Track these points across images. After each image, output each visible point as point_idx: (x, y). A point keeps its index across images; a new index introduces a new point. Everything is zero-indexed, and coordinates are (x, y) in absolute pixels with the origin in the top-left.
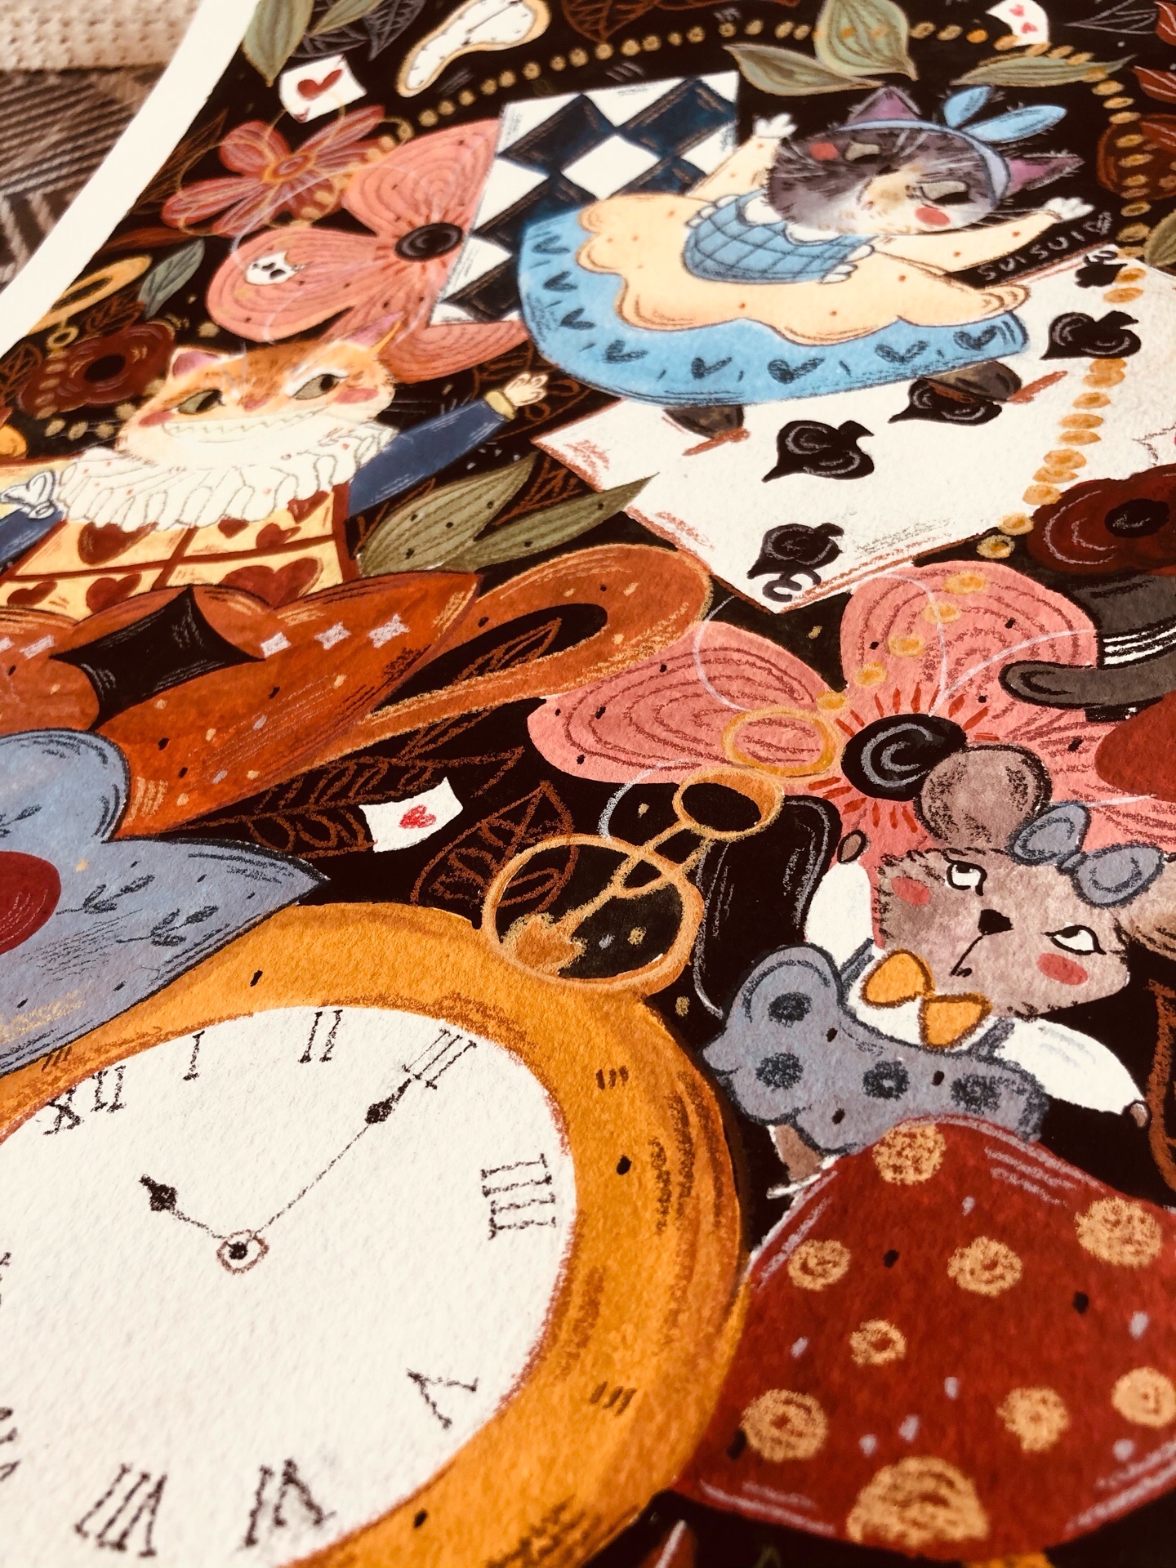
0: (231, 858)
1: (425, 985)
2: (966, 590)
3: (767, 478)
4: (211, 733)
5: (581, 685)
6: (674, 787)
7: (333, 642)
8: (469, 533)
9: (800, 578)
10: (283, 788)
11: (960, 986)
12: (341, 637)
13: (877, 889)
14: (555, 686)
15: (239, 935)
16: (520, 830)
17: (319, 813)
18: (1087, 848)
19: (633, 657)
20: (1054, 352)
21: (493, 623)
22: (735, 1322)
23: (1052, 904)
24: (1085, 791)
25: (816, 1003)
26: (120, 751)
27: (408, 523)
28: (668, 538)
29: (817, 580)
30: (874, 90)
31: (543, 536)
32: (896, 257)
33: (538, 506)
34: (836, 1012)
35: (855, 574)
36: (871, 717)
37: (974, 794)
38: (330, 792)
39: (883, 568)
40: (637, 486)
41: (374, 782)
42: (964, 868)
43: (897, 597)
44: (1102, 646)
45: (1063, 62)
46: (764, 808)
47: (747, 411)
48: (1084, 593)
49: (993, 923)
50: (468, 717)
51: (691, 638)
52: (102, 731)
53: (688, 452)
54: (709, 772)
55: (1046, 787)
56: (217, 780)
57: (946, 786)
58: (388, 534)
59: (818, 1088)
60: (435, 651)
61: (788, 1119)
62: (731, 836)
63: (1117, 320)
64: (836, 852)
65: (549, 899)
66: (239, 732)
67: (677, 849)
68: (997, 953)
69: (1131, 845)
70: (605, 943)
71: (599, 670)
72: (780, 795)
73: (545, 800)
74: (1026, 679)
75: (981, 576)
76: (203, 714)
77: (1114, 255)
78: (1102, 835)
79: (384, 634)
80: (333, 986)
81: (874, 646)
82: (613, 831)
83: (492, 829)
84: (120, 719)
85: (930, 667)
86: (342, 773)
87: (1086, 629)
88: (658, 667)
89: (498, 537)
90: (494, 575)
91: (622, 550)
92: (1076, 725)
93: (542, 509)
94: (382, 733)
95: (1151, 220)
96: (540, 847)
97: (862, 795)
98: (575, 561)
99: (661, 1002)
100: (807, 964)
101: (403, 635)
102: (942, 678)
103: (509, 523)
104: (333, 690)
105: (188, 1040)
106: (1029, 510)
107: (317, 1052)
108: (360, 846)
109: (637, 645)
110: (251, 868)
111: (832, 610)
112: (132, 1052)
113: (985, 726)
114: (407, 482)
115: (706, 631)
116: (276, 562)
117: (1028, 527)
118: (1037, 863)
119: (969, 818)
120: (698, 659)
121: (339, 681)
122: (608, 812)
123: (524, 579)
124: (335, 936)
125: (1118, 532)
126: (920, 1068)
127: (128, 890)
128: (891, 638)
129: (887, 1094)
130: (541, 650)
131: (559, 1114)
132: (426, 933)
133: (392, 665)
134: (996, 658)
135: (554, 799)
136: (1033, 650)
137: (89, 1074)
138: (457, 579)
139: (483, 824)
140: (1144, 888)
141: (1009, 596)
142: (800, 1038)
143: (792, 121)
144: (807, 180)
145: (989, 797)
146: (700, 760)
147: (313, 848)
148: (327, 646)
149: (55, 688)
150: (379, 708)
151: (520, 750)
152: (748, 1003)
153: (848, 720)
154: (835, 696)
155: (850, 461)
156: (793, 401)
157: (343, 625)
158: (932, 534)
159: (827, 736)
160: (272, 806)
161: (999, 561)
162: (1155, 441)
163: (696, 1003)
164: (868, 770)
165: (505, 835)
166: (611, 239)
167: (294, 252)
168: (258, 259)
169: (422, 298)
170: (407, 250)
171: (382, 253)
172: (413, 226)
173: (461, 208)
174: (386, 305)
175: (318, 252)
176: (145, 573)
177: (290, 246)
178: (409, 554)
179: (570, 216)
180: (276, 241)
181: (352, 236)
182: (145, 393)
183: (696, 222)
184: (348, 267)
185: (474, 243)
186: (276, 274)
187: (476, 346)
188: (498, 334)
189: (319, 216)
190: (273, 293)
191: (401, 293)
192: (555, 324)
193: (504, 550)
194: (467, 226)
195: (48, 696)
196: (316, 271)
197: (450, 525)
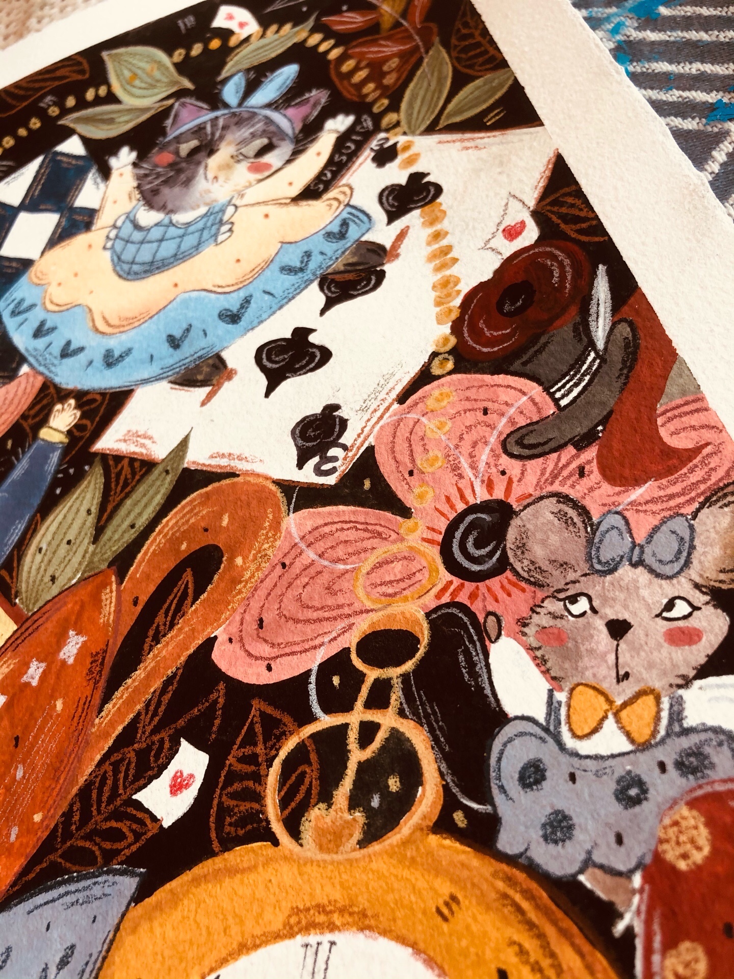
0: (61, 896)
1: (268, 916)
2: (444, 403)
3: (267, 395)
5: (234, 610)
6: (346, 651)
7: (37, 678)
8: (86, 541)
9: (333, 452)
10: (68, 815)
11: (629, 689)
12: (41, 670)
13: (530, 649)
14: (216, 622)
15: (104, 958)
16: (260, 749)
17: (106, 820)
18: (640, 538)
19: (258, 569)
20: (392, 217)
21: (144, 599)
23: (644, 593)
24: (609, 500)
27: (39, 557)
28: (228, 470)
29: (345, 448)
30: (172, 106)
31: (140, 514)
32: (253, 205)
33: (123, 495)
34: (564, 759)
35: (366, 430)
36: (443, 525)
37: (544, 543)
38: (104, 799)
39: (381, 417)
40: (183, 445)
41: (132, 772)
42: (573, 599)
43: (403, 432)
44: (552, 395)
45: (277, 36)
46: (416, 631)
47: (224, 355)
48: (517, 365)
49: (618, 629)
50: (169, 681)
51: (289, 533)
53: (203, 404)
54: (363, 626)
55: (584, 512)
56: (13, 838)
57: (522, 547)
58: (29, 572)
59: (591, 825)
60: (114, 643)
61: (588, 863)
62: (409, 666)
63: (416, 178)
65: (314, 792)
66: (8, 789)
67: (379, 698)
68: (636, 649)
69: (663, 522)
70: (375, 802)
71: (240, 592)
72: (421, 615)
73: (263, 714)
74: (520, 443)
75: (446, 389)
77: (387, 139)
78: (642, 525)
79: (70, 650)
80: (201, 959)
81: (411, 473)
82: (327, 710)
83: (240, 760)
85: (456, 468)
86: (104, 778)
87: (535, 389)
88: (279, 567)
89: (108, 532)
90: (123, 562)
91: (201, 495)
92: (573, 458)
93: (127, 496)
94: (114, 729)
95: (394, 106)
96: (283, 754)
97: (474, 584)
98: (174, 521)
99: (443, 825)
100: (521, 734)
101: (84, 643)
102: (469, 473)
103: (110, 518)
104: (58, 715)
106: (446, 329)
108: (153, 829)
109: (255, 558)
110: (81, 896)
111: (367, 463)
113: (518, 490)
114: (21, 527)
115: (295, 523)
117: (453, 341)
118: (615, 569)
119: (552, 562)
120: (303, 545)
121: (59, 705)
122: (313, 698)
123: (146, 553)
124: (177, 915)
125: (510, 314)
126: (644, 766)
128: (418, 462)
129: (636, 801)
130: (190, 599)
132: (243, 871)
133: (90, 671)
134: (492, 440)
135: (269, 710)
136: (512, 421)
138: (100, 578)
139: (231, 760)
140: (692, 547)
141: (472, 393)
143: (132, 149)
144: (165, 182)
145: (554, 539)
146: (352, 620)
147: (118, 852)
148: (34, 683)
150: (100, 711)
151: (222, 686)
152: (502, 788)
153: (429, 535)
154: (409, 523)
155: (313, 356)
156: (250, 334)
157: (37, 660)
158: (397, 377)
159: (424, 555)
160: (67, 835)
161: (450, 373)
162: (492, 244)
163: (467, 811)
164: (466, 564)
165: (252, 759)
166: (60, 285)
178: (53, 579)
179: (22, 281)
183: (110, 244)
187: (11, 402)
188: (22, 387)
192: (58, 360)
193: (119, 540)
197: (69, 543)
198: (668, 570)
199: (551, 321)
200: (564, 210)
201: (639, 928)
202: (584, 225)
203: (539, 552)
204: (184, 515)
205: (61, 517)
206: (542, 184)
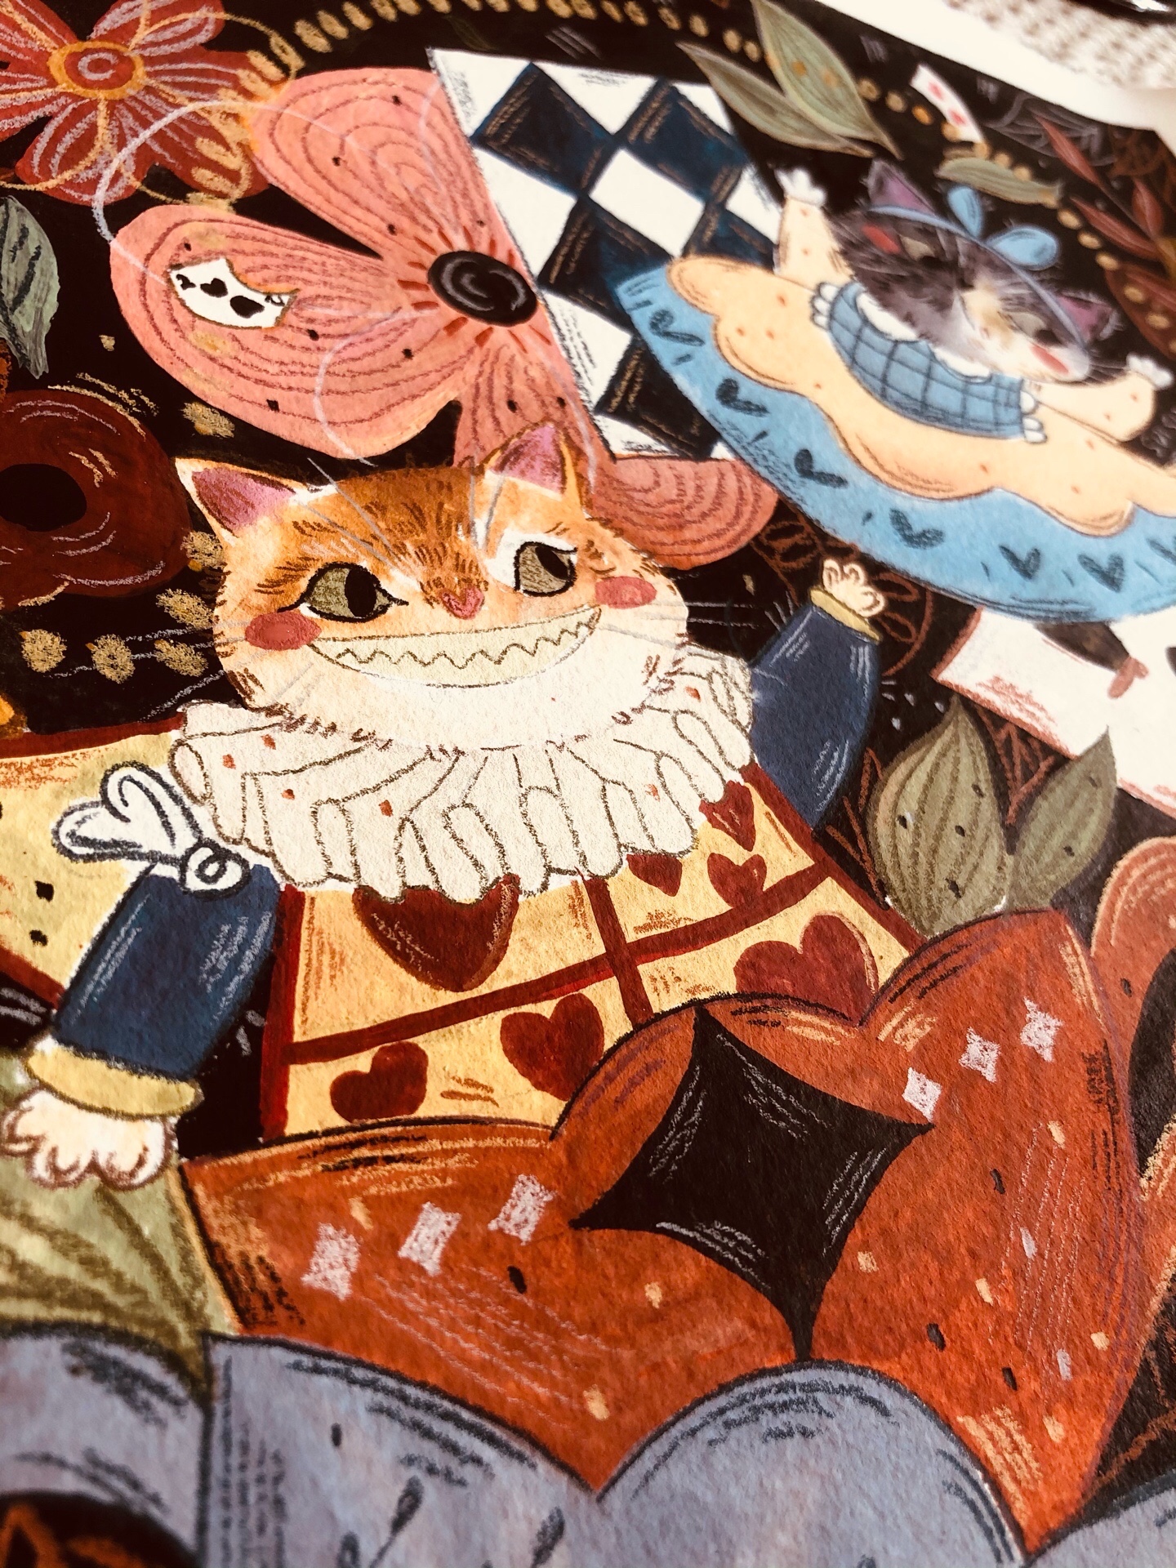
4: (982, 1286)
7: (991, 1066)
8: (994, 842)
12: (994, 1055)
21: (1140, 988)
27: (905, 836)
30: (870, 161)
31: (1073, 835)
32: (1062, 413)
33: (1028, 787)
40: (1102, 748)
45: (1013, 173)
52: (820, 1350)
53: (1112, 695)
56: (1065, 1371)
58: (896, 857)
60: (1117, 1050)
66: (1017, 1274)
79: (1037, 1034)
84: (828, 1314)
89: (1029, 845)
90: (1077, 905)
91: (1166, 847)
93: (1039, 790)
98: (1136, 873)
101: (1061, 1031)
103: (1022, 818)
104: (1064, 1154)
116: (785, 929)
121: (1058, 1135)
123: (1109, 908)
133: (1092, 1088)
138: (1043, 922)
143: (815, 182)
148: (990, 1074)
149: (654, 1294)
150: (1143, 1166)
157: (978, 1033)
166: (740, 332)
167: (241, 263)
168: (179, 266)
169: (562, 402)
170: (460, 298)
171: (419, 295)
172: (432, 250)
173: (484, 230)
174: (512, 405)
175: (291, 272)
176: (589, 992)
177: (221, 247)
178: (954, 887)
179: (656, 275)
180: (184, 232)
181: (332, 250)
182: (196, 564)
183: (822, 320)
184: (379, 315)
185: (557, 304)
186: (244, 307)
187: (718, 503)
188: (731, 483)
189: (237, 194)
190: (275, 351)
191: (519, 386)
192: (794, 474)
193: (1054, 865)
194: (520, 266)
195: (656, 1316)
196: (319, 312)
197: (961, 831)
204: (1152, 870)
205: (921, 775)
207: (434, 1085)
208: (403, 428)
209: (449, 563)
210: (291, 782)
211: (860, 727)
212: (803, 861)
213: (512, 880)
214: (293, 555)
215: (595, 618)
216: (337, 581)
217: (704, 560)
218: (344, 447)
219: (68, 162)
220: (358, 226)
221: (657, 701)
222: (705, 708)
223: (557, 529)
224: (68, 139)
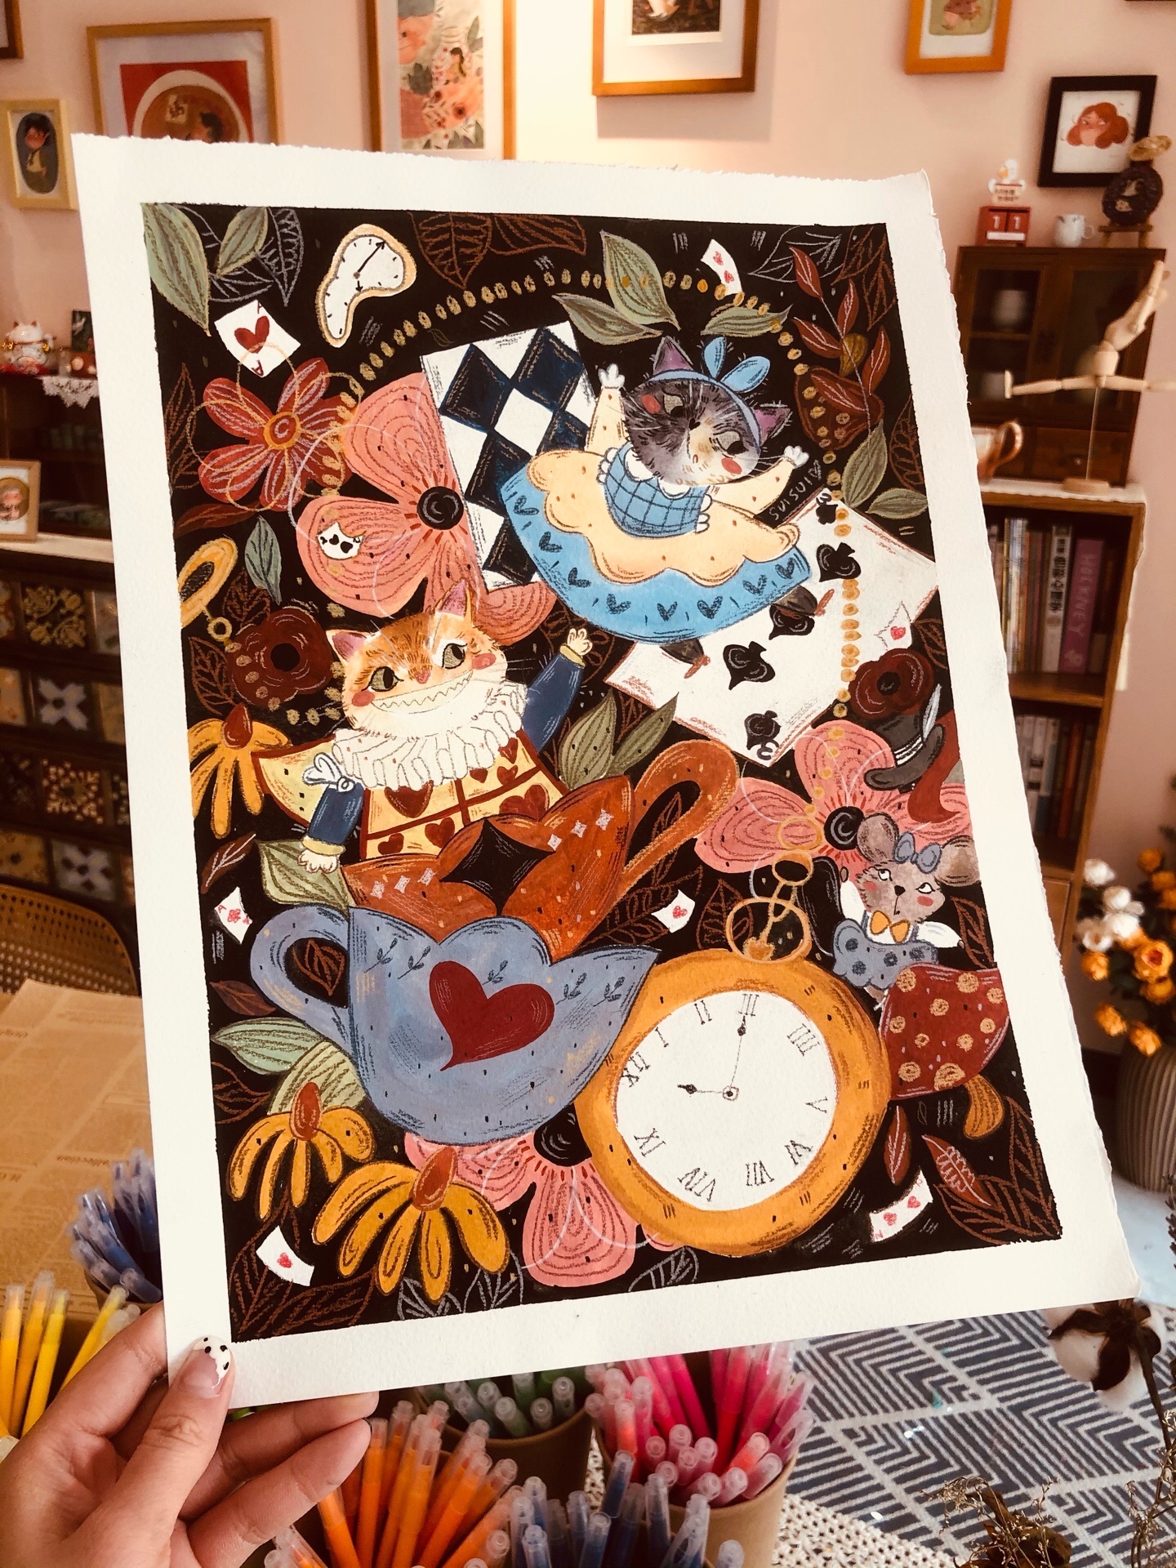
0: (611, 954)
1: (726, 980)
2: (838, 738)
3: (731, 688)
4: (559, 898)
5: (707, 826)
6: (769, 867)
7: (582, 832)
8: (608, 751)
9: (769, 745)
10: (612, 915)
11: (898, 918)
12: (584, 829)
13: (860, 890)
14: (696, 829)
15: (642, 985)
16: (723, 905)
17: (636, 922)
18: (918, 851)
19: (721, 806)
20: (826, 576)
21: (650, 803)
22: (884, 1051)
23: (914, 877)
24: (909, 826)
25: (859, 941)
26: (523, 922)
27: (573, 752)
28: (703, 733)
29: (777, 745)
30: (659, 339)
31: (644, 744)
32: (725, 505)
33: (631, 726)
35: (791, 738)
36: (827, 813)
37: (875, 839)
38: (634, 911)
39: (801, 732)
40: (673, 702)
41: (650, 901)
42: (883, 871)
43: (812, 748)
44: (895, 755)
45: (755, 313)
46: (807, 866)
47: (701, 641)
48: (880, 728)
49: (900, 890)
50: (669, 857)
51: (740, 789)
52: (504, 912)
53: (687, 676)
54: (779, 856)
55: (896, 828)
57: (865, 838)
58: (567, 760)
60: (633, 825)
61: (869, 983)
62: (801, 883)
63: (845, 549)
64: (840, 879)
65: (750, 931)
66: (571, 894)
67: (785, 894)
68: (905, 902)
70: (780, 942)
71: (710, 817)
72: (810, 859)
73: (724, 888)
74: (873, 778)
75: (840, 728)
76: (548, 890)
77: (830, 499)
78: (921, 843)
79: (604, 820)
80: (693, 992)
81: (814, 776)
82: (759, 895)
83: (713, 908)
84: (508, 904)
85: (839, 782)
86: (633, 901)
87: (887, 749)
88: (734, 809)
89: (623, 750)
90: (635, 773)
91: (685, 745)
92: (898, 797)
93: (635, 727)
94: (637, 876)
95: (839, 466)
96: (735, 909)
97: (838, 851)
98: (666, 757)
99: (811, 957)
101: (612, 820)
102: (845, 787)
103: (624, 740)
104: (599, 860)
105: (654, 1031)
106: (846, 686)
107: (705, 1019)
108: (664, 932)
109: (720, 798)
110: (625, 956)
111: (788, 760)
112: (636, 1046)
113: (867, 806)
114: (555, 724)
115: (745, 784)
116: (520, 791)
117: (849, 697)
120: (748, 800)
121: (599, 853)
122: (752, 886)
123: (649, 774)
124: (681, 972)
125: (883, 692)
126: (898, 951)
127: (579, 983)
128: (819, 771)
130: (680, 812)
131: (800, 1009)
132: (714, 960)
133: (618, 837)
134: (860, 771)
135: (728, 887)
136: (871, 763)
137: (627, 1060)
138: (620, 780)
139: (707, 907)
141: (854, 737)
142: (860, 954)
143: (620, 372)
144: (653, 434)
145: (880, 838)
146: (774, 851)
147: (645, 939)
148: (580, 835)
149: (460, 899)
150: (627, 863)
151: (701, 867)
153: (819, 817)
154: (808, 806)
155: (763, 669)
156: (720, 631)
157: (581, 821)
158: (813, 708)
159: (815, 826)
160: (612, 925)
161: (844, 718)
162: (884, 635)
163: (822, 954)
164: (836, 839)
165: (719, 909)
166: (558, 499)
167: (344, 522)
168: (321, 533)
169: (469, 567)
170: (430, 518)
171: (413, 521)
172: (419, 492)
173: (443, 470)
174: (448, 574)
175: (363, 522)
176: (452, 817)
177: (336, 517)
178: (586, 771)
179: (521, 474)
180: (322, 512)
181: (379, 504)
182: (335, 676)
183: (602, 477)
184: (397, 537)
185: (472, 508)
186: (346, 547)
187: (529, 607)
188: (537, 595)
189: (340, 484)
190: (359, 569)
191: (452, 564)
192: (567, 585)
193: (631, 758)
194: (458, 490)
195: (460, 904)
196: (373, 542)
197: (595, 748)
198: (927, 869)
199: (905, 708)
200: (929, 634)
201: (883, 1009)
202: (938, 652)
203: (872, 843)
204: (674, 756)
205: (586, 727)
206: (923, 607)
207: (406, 844)
208: (405, 598)
209: (419, 660)
210: (366, 754)
211: (566, 709)
212: (532, 765)
213: (431, 782)
214: (366, 667)
215: (470, 676)
216: (380, 675)
217: (518, 639)
218: (385, 611)
219: (277, 491)
220: (389, 486)
221: (489, 709)
222: (508, 709)
223: (461, 636)
224: (276, 478)
